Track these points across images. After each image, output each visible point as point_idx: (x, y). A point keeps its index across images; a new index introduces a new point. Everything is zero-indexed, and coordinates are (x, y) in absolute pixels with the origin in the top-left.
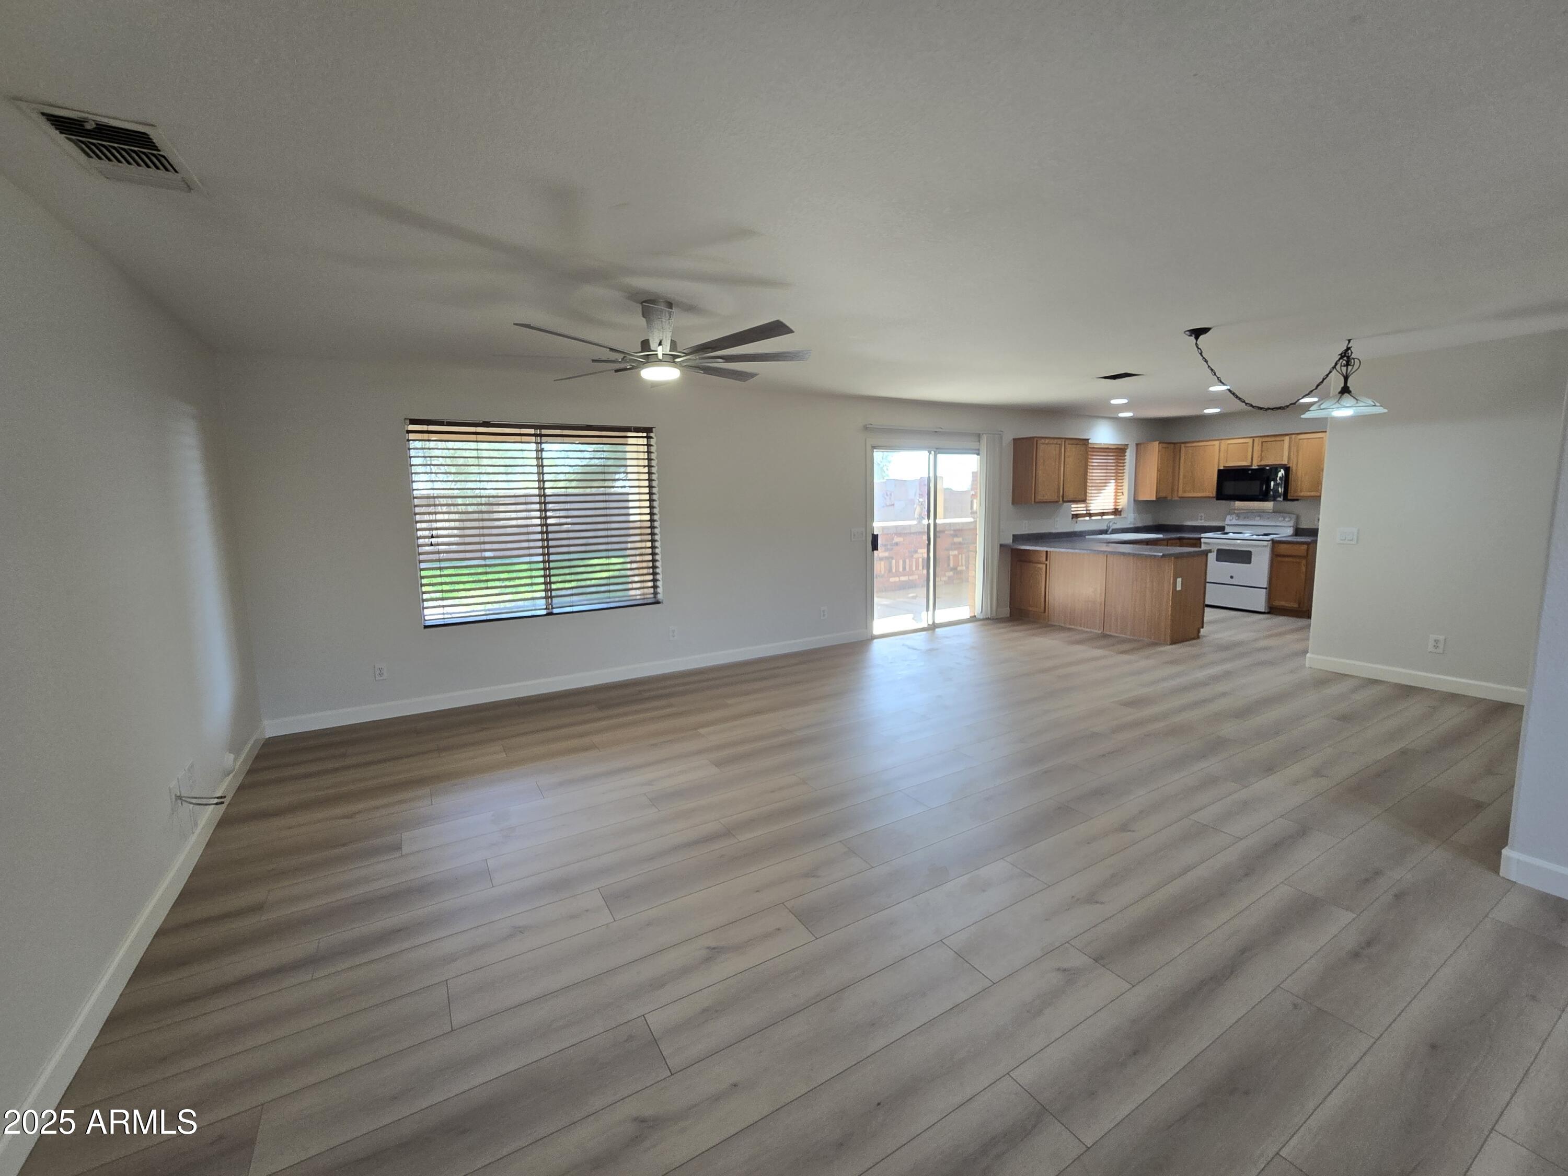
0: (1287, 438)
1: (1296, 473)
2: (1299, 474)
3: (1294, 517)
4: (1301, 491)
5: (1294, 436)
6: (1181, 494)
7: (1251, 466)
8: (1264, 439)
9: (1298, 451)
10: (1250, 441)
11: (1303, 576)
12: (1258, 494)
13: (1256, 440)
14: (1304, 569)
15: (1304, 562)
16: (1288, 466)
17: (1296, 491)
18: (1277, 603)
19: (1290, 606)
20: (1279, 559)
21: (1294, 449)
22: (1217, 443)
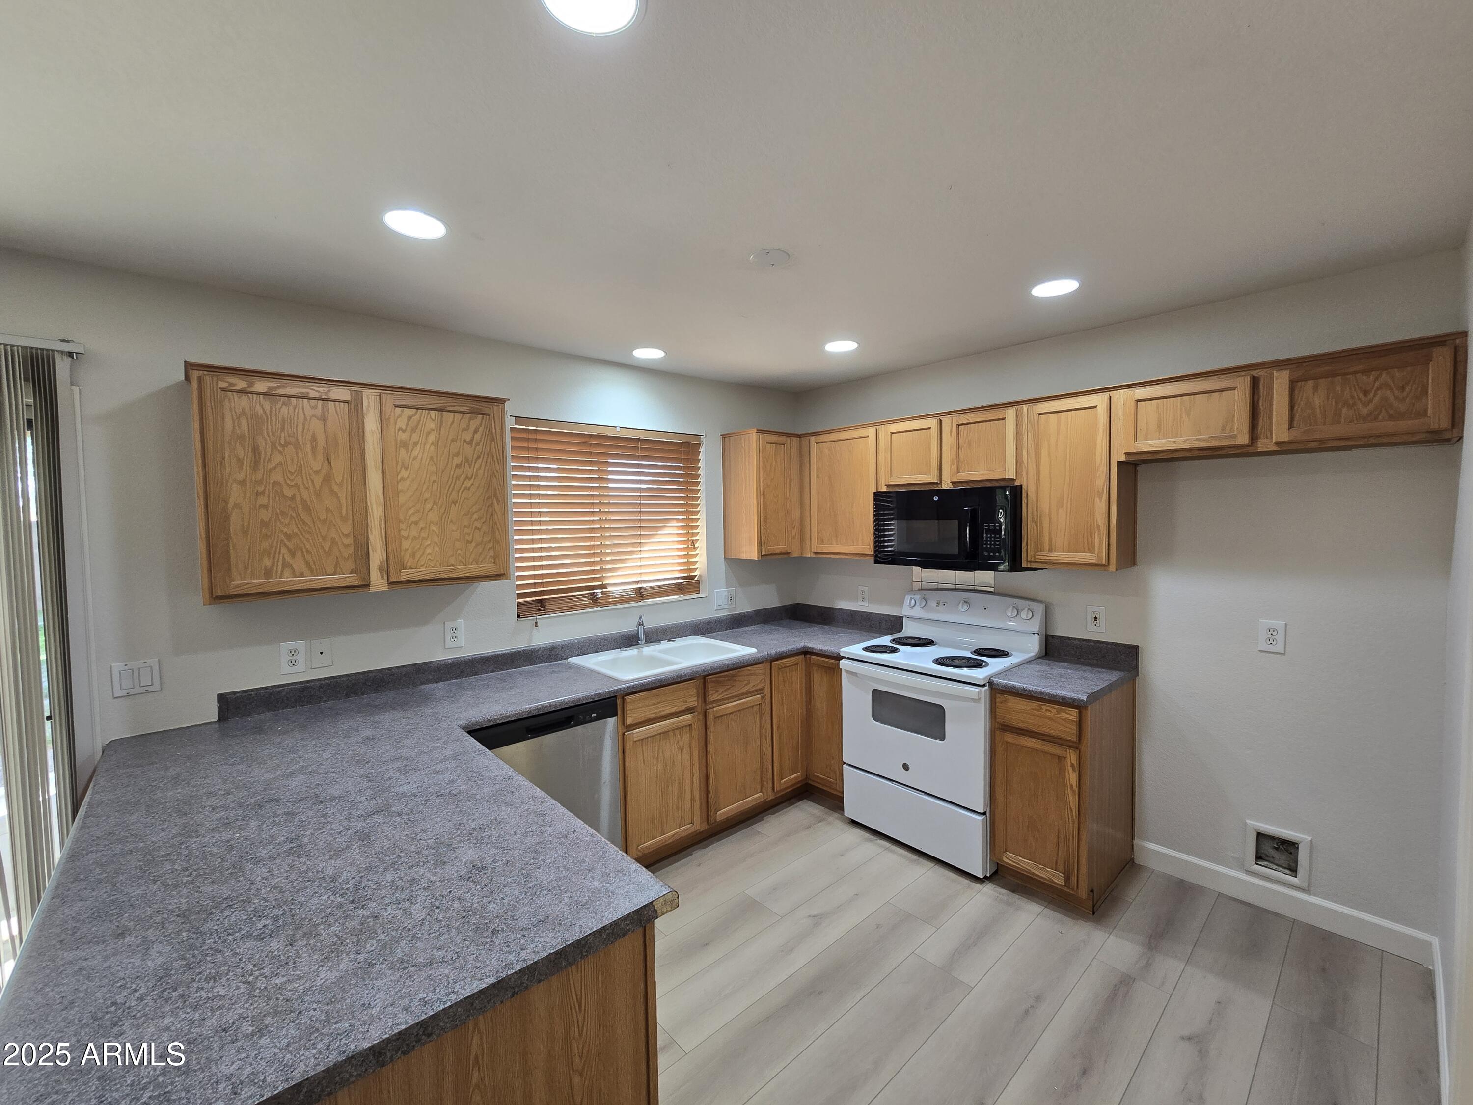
0: (1010, 413)
1: (1037, 501)
2: (1045, 506)
3: (1039, 609)
4: (1050, 551)
5: (1025, 407)
6: (816, 546)
7: (940, 482)
8: (964, 418)
9: (1037, 447)
10: (933, 423)
11: (1073, 800)
12: (955, 551)
13: (946, 420)
14: (1072, 778)
15: (1072, 757)
16: (1017, 484)
17: (1039, 549)
18: (1010, 859)
19: (1042, 874)
20: (1010, 737)
21: (1028, 439)
22: (871, 431)
